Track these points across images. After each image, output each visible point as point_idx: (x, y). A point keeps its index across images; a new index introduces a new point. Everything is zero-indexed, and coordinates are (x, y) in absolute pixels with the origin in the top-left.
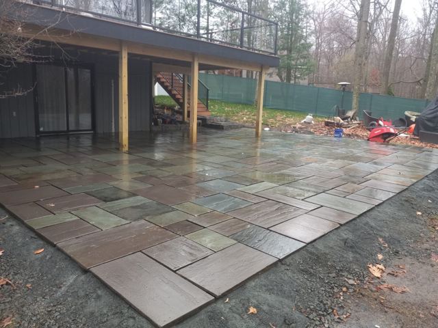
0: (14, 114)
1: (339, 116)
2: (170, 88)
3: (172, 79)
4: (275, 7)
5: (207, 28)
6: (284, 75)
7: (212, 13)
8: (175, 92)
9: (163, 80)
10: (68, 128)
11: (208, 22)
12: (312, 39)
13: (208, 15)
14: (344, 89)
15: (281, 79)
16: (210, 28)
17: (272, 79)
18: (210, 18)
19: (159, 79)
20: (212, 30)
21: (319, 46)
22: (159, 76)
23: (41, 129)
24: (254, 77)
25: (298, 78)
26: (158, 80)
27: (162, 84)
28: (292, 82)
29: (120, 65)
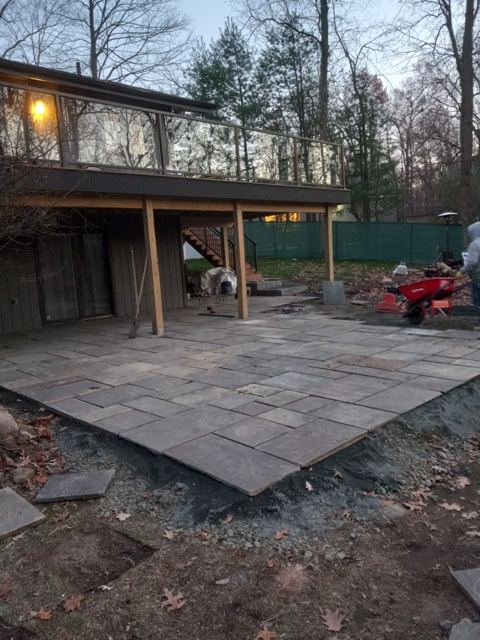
1: (444, 261)
2: (204, 247)
3: (206, 235)
4: (338, 118)
6: (360, 211)
7: (249, 137)
8: (210, 252)
9: (193, 238)
12: (397, 154)
14: (448, 222)
15: (356, 216)
16: (250, 157)
17: (343, 219)
18: (249, 145)
19: (189, 236)
21: (409, 161)
22: (188, 233)
23: (49, 318)
24: (317, 220)
25: (381, 213)
26: (187, 239)
27: (193, 243)
28: (373, 219)
29: (145, 226)
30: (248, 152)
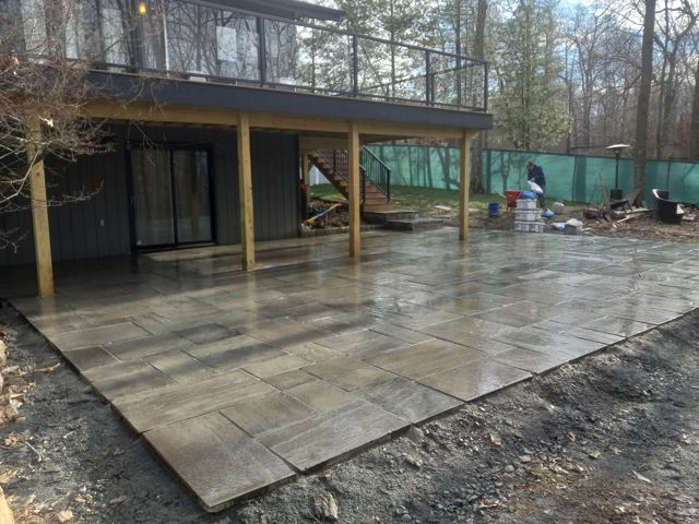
0: (102, 223)
2: (332, 172)
3: (334, 158)
5: (393, 75)
8: (338, 178)
9: (321, 161)
10: (176, 239)
11: (393, 66)
13: (393, 55)
14: (617, 155)
16: (398, 73)
18: (397, 59)
19: (316, 159)
20: (401, 76)
22: (315, 155)
23: (139, 243)
26: (314, 161)
27: (320, 167)
29: (239, 145)
30: (396, 67)
